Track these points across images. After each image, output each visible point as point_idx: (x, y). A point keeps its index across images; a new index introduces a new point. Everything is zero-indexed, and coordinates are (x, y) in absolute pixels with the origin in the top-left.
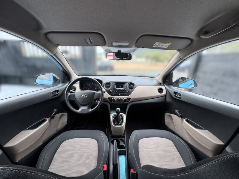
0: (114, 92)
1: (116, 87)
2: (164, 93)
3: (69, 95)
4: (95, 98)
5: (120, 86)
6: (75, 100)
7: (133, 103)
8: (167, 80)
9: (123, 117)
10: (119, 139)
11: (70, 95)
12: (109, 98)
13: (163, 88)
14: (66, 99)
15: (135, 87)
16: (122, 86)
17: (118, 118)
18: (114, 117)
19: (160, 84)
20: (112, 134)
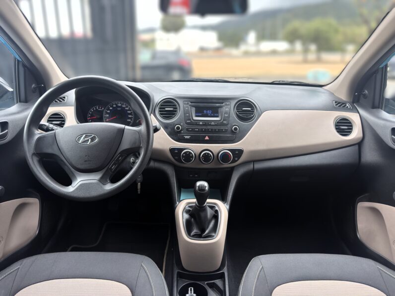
0: (187, 130)
1: (194, 115)
2: (356, 134)
3: (36, 137)
4: (125, 145)
5: (209, 112)
6: (57, 152)
7: (250, 167)
8: (366, 92)
9: (216, 211)
10: (205, 284)
11: (39, 139)
12: (172, 150)
13: (354, 117)
14: (28, 150)
15: (259, 116)
16: (215, 112)
17: (202, 214)
18: (188, 212)
19: (340, 105)
20: (183, 269)
